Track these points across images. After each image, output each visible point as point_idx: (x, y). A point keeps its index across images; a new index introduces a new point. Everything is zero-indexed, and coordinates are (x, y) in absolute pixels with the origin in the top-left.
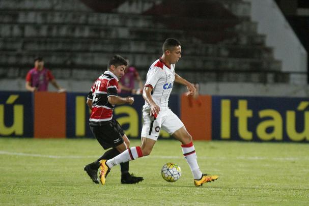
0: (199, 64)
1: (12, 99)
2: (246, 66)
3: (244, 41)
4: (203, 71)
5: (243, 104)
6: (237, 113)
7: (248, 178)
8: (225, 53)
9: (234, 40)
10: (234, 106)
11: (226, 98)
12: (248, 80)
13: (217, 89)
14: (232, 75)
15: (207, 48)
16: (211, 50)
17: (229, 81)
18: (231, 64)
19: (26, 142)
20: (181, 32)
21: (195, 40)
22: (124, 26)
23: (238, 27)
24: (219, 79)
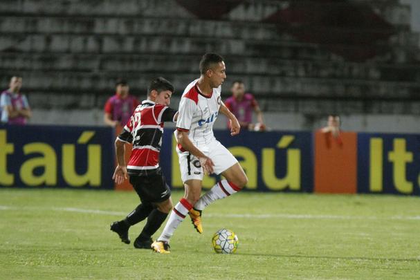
0: (340, 90)
1: (85, 137)
2: (404, 93)
3: (401, 58)
4: (346, 99)
5: (399, 144)
6: (392, 156)
7: (406, 245)
8: (375, 74)
9: (388, 57)
10: (388, 147)
11: (377, 135)
12: (406, 112)
13: (365, 124)
14: (384, 105)
15: (351, 69)
16: (356, 71)
17: (380, 112)
18: (384, 89)
19: (104, 195)
20: (316, 46)
21: (334, 57)
22: (237, 38)
23: (393, 39)
24: (366, 110)
